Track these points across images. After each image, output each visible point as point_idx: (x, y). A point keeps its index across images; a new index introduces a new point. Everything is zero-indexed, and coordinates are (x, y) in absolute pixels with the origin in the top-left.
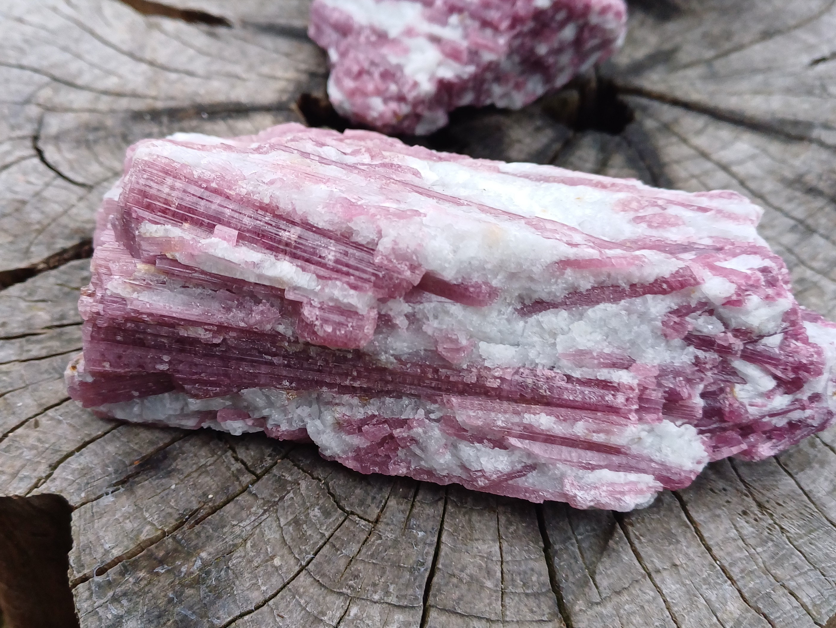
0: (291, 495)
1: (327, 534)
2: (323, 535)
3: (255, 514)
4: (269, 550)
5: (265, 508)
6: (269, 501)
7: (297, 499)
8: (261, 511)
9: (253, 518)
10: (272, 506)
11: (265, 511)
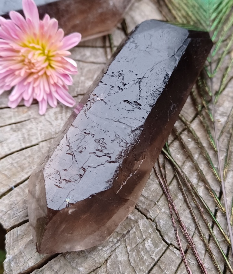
0: (134, 230)
1: (156, 259)
2: (154, 260)
3: (112, 242)
4: (121, 268)
5: (118, 238)
6: (120, 234)
7: (138, 233)
8: (115, 241)
9: (111, 245)
10: (123, 237)
11: (118, 240)
